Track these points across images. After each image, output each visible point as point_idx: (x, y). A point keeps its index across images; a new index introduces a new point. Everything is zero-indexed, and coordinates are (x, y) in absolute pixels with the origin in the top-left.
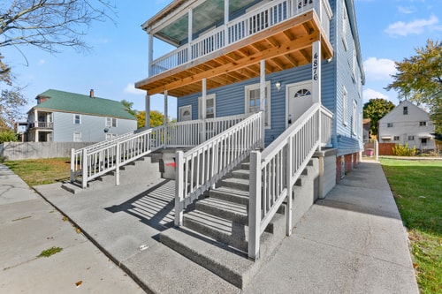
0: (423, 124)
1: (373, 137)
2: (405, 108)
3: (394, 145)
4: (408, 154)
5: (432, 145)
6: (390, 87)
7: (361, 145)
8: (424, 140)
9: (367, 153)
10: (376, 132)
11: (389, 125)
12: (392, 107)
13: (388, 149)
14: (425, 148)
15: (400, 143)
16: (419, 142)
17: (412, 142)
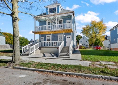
0: (87, 42)
1: (78, 44)
2: (84, 38)
3: (82, 46)
4: (84, 48)
5: (88, 46)
6: (81, 33)
7: (76, 46)
8: (87, 45)
9: (77, 48)
10: (78, 43)
11: (81, 42)
12: (82, 37)
13: (80, 47)
14: (87, 47)
15: (83, 46)
16: (86, 46)
17: (85, 46)
